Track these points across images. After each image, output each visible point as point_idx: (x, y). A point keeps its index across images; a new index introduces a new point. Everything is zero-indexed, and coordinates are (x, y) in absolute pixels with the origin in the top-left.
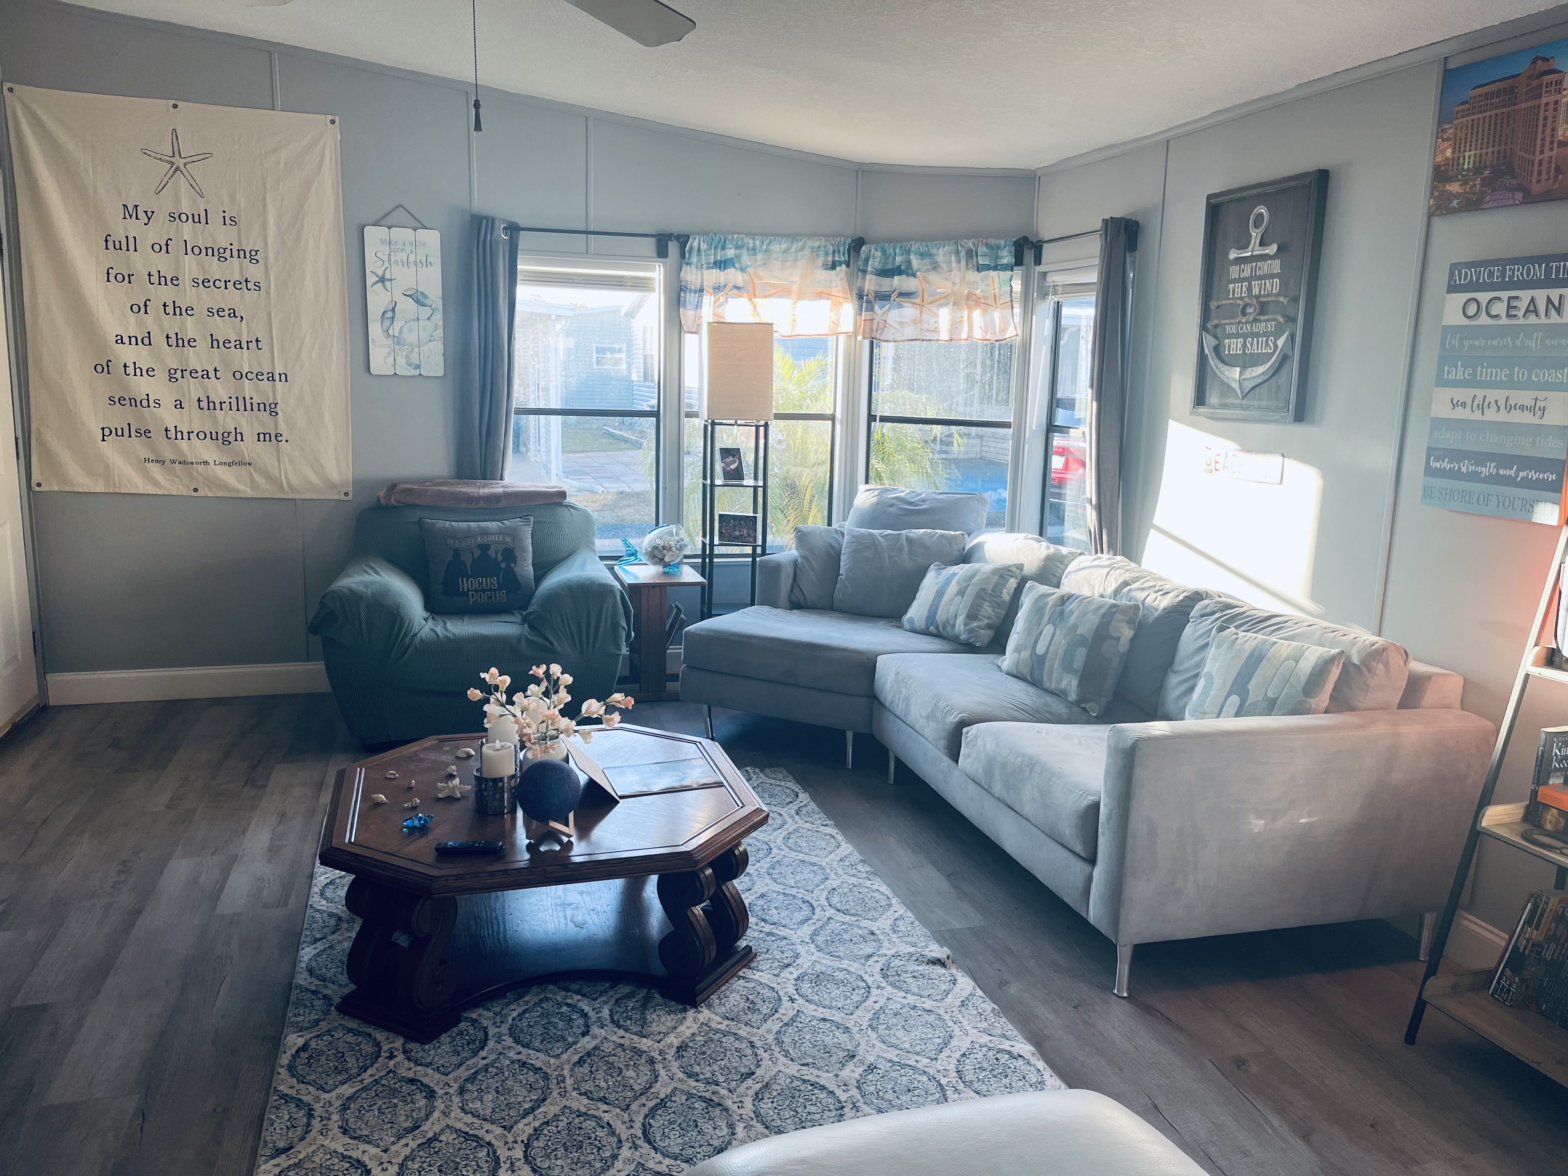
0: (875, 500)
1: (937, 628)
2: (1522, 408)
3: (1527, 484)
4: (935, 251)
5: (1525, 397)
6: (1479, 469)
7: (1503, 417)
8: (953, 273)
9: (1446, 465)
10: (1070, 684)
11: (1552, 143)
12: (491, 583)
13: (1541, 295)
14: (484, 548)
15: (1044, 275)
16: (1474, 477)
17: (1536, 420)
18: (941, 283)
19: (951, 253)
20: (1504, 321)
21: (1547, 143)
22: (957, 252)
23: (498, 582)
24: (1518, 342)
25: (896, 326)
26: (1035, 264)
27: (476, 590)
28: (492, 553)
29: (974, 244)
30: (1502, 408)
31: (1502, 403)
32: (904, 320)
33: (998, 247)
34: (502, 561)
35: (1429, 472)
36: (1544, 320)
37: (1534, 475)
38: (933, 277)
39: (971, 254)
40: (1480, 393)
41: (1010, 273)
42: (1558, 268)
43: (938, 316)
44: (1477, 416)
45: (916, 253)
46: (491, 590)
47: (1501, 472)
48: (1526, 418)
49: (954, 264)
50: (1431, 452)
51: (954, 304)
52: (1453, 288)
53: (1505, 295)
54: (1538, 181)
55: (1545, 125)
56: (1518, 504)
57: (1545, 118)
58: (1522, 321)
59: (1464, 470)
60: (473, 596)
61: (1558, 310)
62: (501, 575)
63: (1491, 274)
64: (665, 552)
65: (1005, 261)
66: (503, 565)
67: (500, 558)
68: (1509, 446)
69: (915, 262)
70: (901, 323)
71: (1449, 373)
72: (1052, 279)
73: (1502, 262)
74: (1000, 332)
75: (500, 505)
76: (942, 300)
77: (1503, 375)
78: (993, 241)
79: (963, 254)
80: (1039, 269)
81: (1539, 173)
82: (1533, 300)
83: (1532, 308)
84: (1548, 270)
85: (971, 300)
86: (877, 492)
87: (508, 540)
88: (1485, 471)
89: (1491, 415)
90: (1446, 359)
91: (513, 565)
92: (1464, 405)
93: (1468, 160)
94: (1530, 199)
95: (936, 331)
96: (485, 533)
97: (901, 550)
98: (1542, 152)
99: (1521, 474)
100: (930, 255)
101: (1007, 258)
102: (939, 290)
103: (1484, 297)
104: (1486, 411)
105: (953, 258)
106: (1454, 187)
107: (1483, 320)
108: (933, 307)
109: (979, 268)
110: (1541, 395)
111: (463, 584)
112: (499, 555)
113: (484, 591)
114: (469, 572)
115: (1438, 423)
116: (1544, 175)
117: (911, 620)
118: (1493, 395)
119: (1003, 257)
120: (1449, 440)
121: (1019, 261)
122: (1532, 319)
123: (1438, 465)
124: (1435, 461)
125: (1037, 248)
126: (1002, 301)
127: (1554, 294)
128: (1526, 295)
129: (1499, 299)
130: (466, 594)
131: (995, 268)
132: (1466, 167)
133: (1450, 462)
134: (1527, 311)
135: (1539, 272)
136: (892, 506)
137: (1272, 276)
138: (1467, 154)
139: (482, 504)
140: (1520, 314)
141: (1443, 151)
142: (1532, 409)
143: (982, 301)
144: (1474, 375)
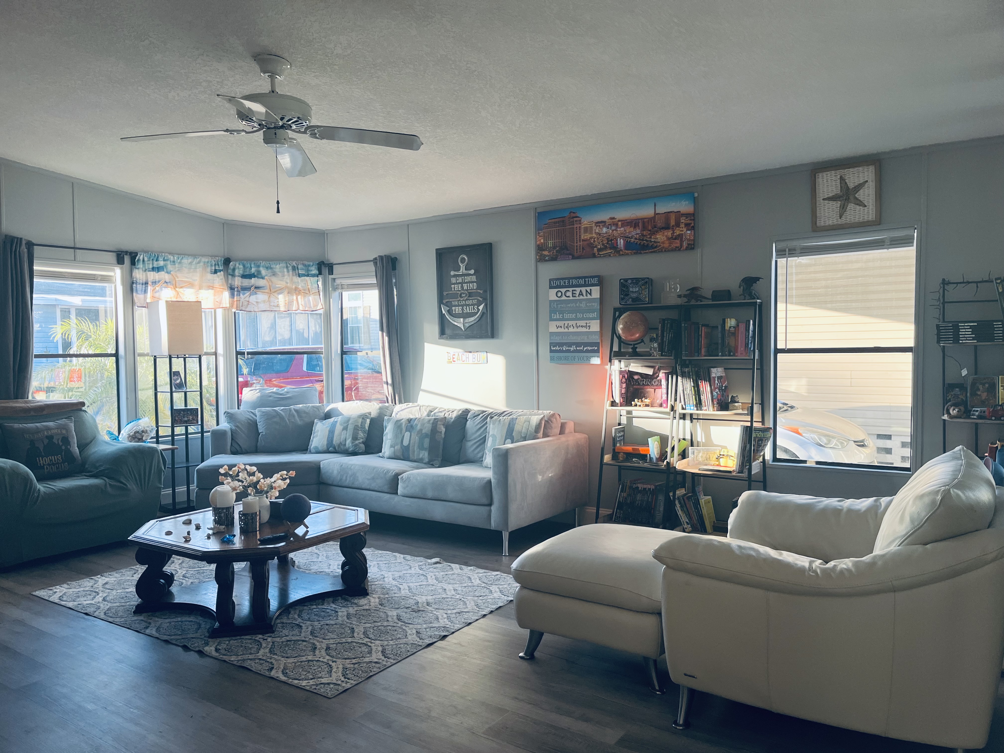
0: (259, 394)
1: (335, 448)
2: (582, 326)
3: (587, 351)
4: (274, 266)
5: (583, 323)
6: (570, 348)
7: (576, 330)
8: (286, 277)
9: (557, 348)
10: (425, 455)
11: (580, 240)
12: (58, 459)
13: (583, 289)
14: (50, 438)
15: (334, 279)
16: (568, 351)
17: (587, 330)
18: (279, 283)
19: (284, 267)
20: (571, 298)
21: (578, 239)
22: (287, 267)
23: (62, 458)
24: (578, 305)
25: (255, 303)
26: (329, 274)
27: (49, 465)
28: (55, 441)
29: (296, 264)
30: (575, 327)
31: (574, 325)
32: (258, 301)
33: (309, 266)
34: (62, 445)
35: (551, 351)
36: (585, 297)
37: (589, 348)
38: (274, 279)
39: (294, 268)
40: (566, 323)
41: (317, 278)
42: (588, 281)
43: (278, 299)
44: (566, 330)
45: (263, 267)
46: (58, 463)
47: (578, 348)
48: (584, 330)
49: (286, 273)
50: (551, 344)
51: (288, 293)
52: (551, 287)
53: (571, 289)
54: (577, 252)
55: (577, 234)
56: (585, 358)
57: (577, 232)
58: (578, 298)
59: (564, 349)
60: (47, 468)
61: (590, 294)
62: (63, 453)
63: (565, 283)
64: (144, 434)
65: (313, 272)
66: (63, 448)
67: (61, 444)
68: (579, 340)
69: (263, 272)
70: (257, 302)
71: (554, 316)
72: (338, 282)
73: (569, 279)
74: (314, 307)
75: (45, 413)
76: (280, 291)
77: (574, 316)
78: (306, 263)
79: (290, 268)
80: (331, 277)
81: (577, 249)
82: (581, 291)
83: (581, 293)
84: (585, 281)
85: (297, 291)
86: (258, 391)
87: (64, 432)
88: (572, 349)
89: (571, 330)
90: (552, 311)
91: (69, 447)
92: (561, 327)
93: (550, 244)
94: (574, 258)
95: (278, 306)
96: (48, 429)
97: (294, 416)
98: (577, 243)
99: (585, 348)
100: (271, 268)
101: (315, 272)
102: (277, 286)
103: (563, 290)
104: (569, 328)
105: (285, 270)
106: (546, 253)
107: (564, 298)
108: (276, 294)
109: (300, 275)
110: (588, 322)
111: (40, 461)
112: (60, 441)
113: (53, 464)
114: (43, 454)
115: (552, 334)
116: (578, 250)
117: (316, 448)
118: (571, 323)
119: (311, 271)
120: (558, 339)
121: (320, 273)
122: (581, 297)
123: (554, 348)
124: (553, 347)
125: (330, 267)
126: (313, 292)
127: (588, 289)
128: (578, 290)
129: (569, 291)
130: (43, 467)
131: (308, 276)
132: (549, 246)
133: (559, 347)
134: (579, 294)
135: (582, 281)
136: (270, 396)
137: (473, 282)
138: (549, 242)
139: (32, 413)
140: (577, 295)
141: (540, 240)
142: (586, 327)
143: (303, 291)
144: (563, 316)
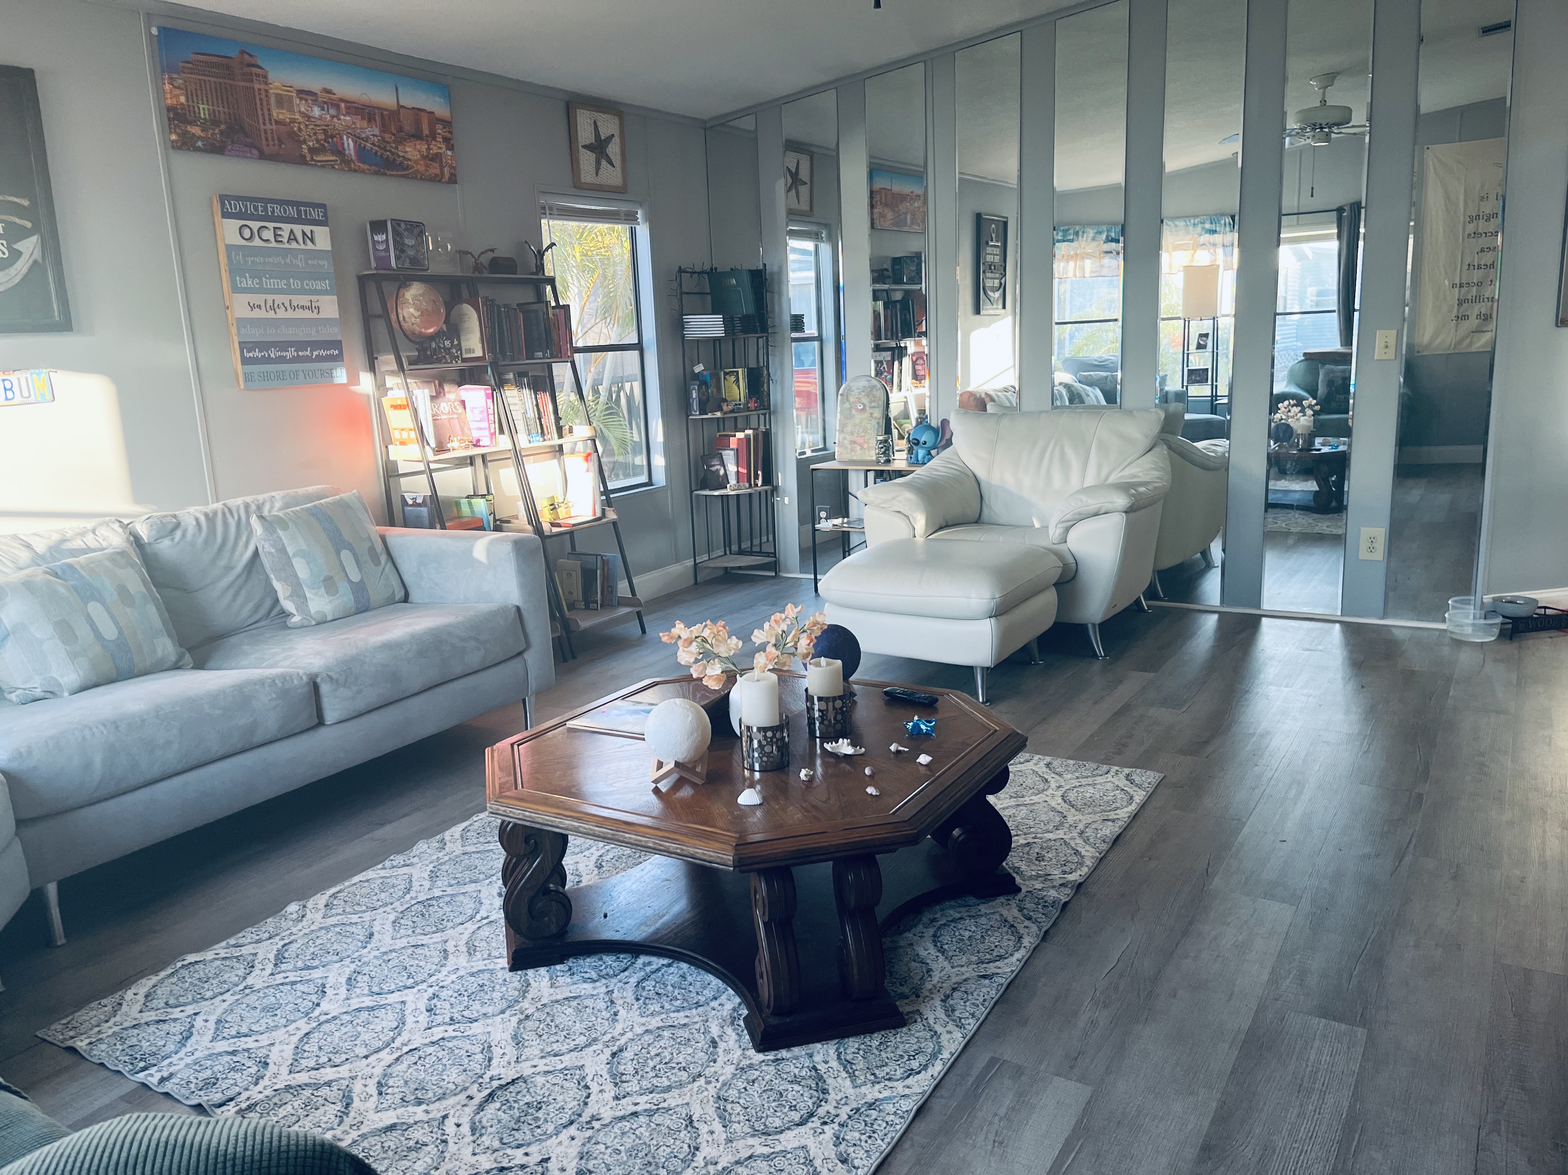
2: (303, 307)
3: (319, 359)
5: (304, 300)
6: (284, 354)
7: (290, 314)
9: (257, 354)
11: (270, 120)
13: (298, 229)
16: (281, 360)
17: (315, 315)
20: (274, 244)
21: (267, 117)
24: (288, 261)
30: (289, 308)
31: (287, 305)
35: (245, 361)
36: (303, 247)
37: (323, 353)
40: (270, 298)
42: (305, 211)
44: (271, 314)
47: (300, 353)
48: (307, 314)
50: (242, 345)
52: (226, 215)
53: (271, 225)
54: (268, 145)
55: (262, 104)
56: (318, 374)
57: (261, 100)
58: (287, 246)
59: (272, 356)
61: (312, 240)
63: (256, 208)
68: (302, 334)
71: (241, 283)
73: (266, 201)
77: (282, 284)
81: (267, 140)
82: (292, 231)
83: (292, 237)
84: (299, 212)
88: (288, 355)
89: (281, 314)
90: (235, 271)
92: (259, 307)
93: (203, 110)
94: (263, 156)
98: (264, 124)
99: (315, 353)
103: (255, 225)
104: (277, 310)
106: (196, 130)
107: (257, 242)
110: (314, 298)
115: (242, 322)
116: (271, 143)
118: (279, 299)
120: (257, 335)
122: (294, 245)
123: (251, 355)
124: (248, 352)
127: (308, 229)
128: (286, 228)
129: (266, 227)
132: (202, 116)
133: (260, 351)
134: (289, 239)
135: (292, 211)
138: (201, 106)
140: (285, 240)
141: (177, 96)
142: (310, 308)
144: (261, 283)
